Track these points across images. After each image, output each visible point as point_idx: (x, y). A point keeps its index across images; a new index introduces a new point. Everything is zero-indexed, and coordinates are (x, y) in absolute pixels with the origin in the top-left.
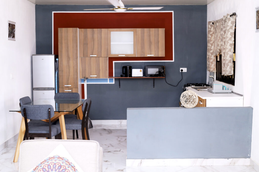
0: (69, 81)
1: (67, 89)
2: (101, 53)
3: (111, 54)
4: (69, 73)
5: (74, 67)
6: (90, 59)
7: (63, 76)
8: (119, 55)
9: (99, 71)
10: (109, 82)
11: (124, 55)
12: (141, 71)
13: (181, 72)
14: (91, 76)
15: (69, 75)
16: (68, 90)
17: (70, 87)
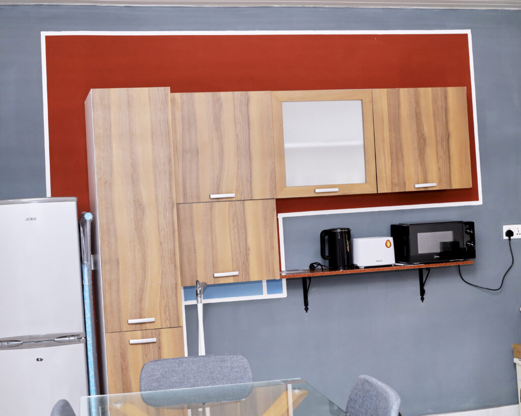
0: (146, 304)
1: (139, 333)
2: (251, 183)
3: (285, 186)
4: (144, 268)
5: (161, 243)
6: (211, 209)
7: (118, 283)
8: (317, 191)
9: (247, 255)
10: (269, 293)
11: (337, 190)
12: (388, 245)
13: (507, 238)
14: (216, 275)
15: (144, 278)
16: (143, 338)
17: (148, 326)
